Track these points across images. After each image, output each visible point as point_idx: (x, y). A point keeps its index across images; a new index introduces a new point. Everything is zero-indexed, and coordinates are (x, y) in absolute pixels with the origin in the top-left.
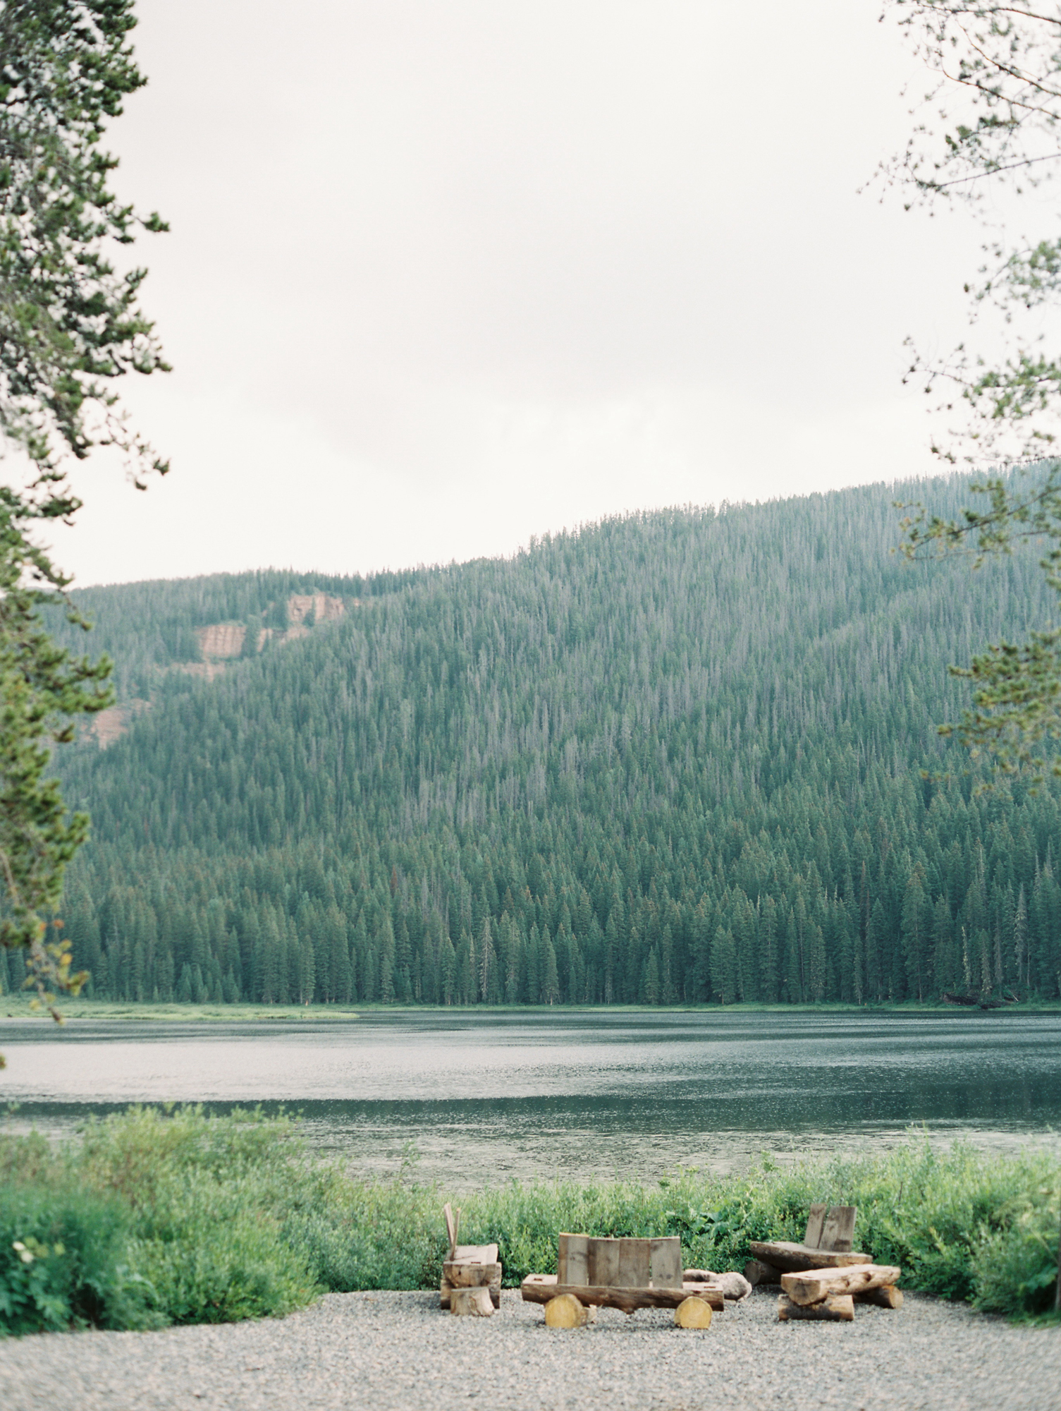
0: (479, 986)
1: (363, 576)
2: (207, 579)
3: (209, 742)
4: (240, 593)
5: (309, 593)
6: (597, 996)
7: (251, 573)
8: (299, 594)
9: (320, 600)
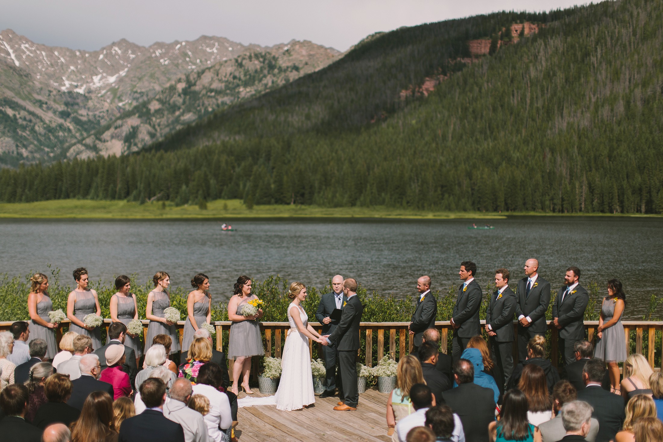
0: (581, 204)
1: (547, 12)
2: (474, 18)
4: (489, 25)
5: (522, 22)
6: (637, 209)
8: (516, 23)
9: (527, 25)
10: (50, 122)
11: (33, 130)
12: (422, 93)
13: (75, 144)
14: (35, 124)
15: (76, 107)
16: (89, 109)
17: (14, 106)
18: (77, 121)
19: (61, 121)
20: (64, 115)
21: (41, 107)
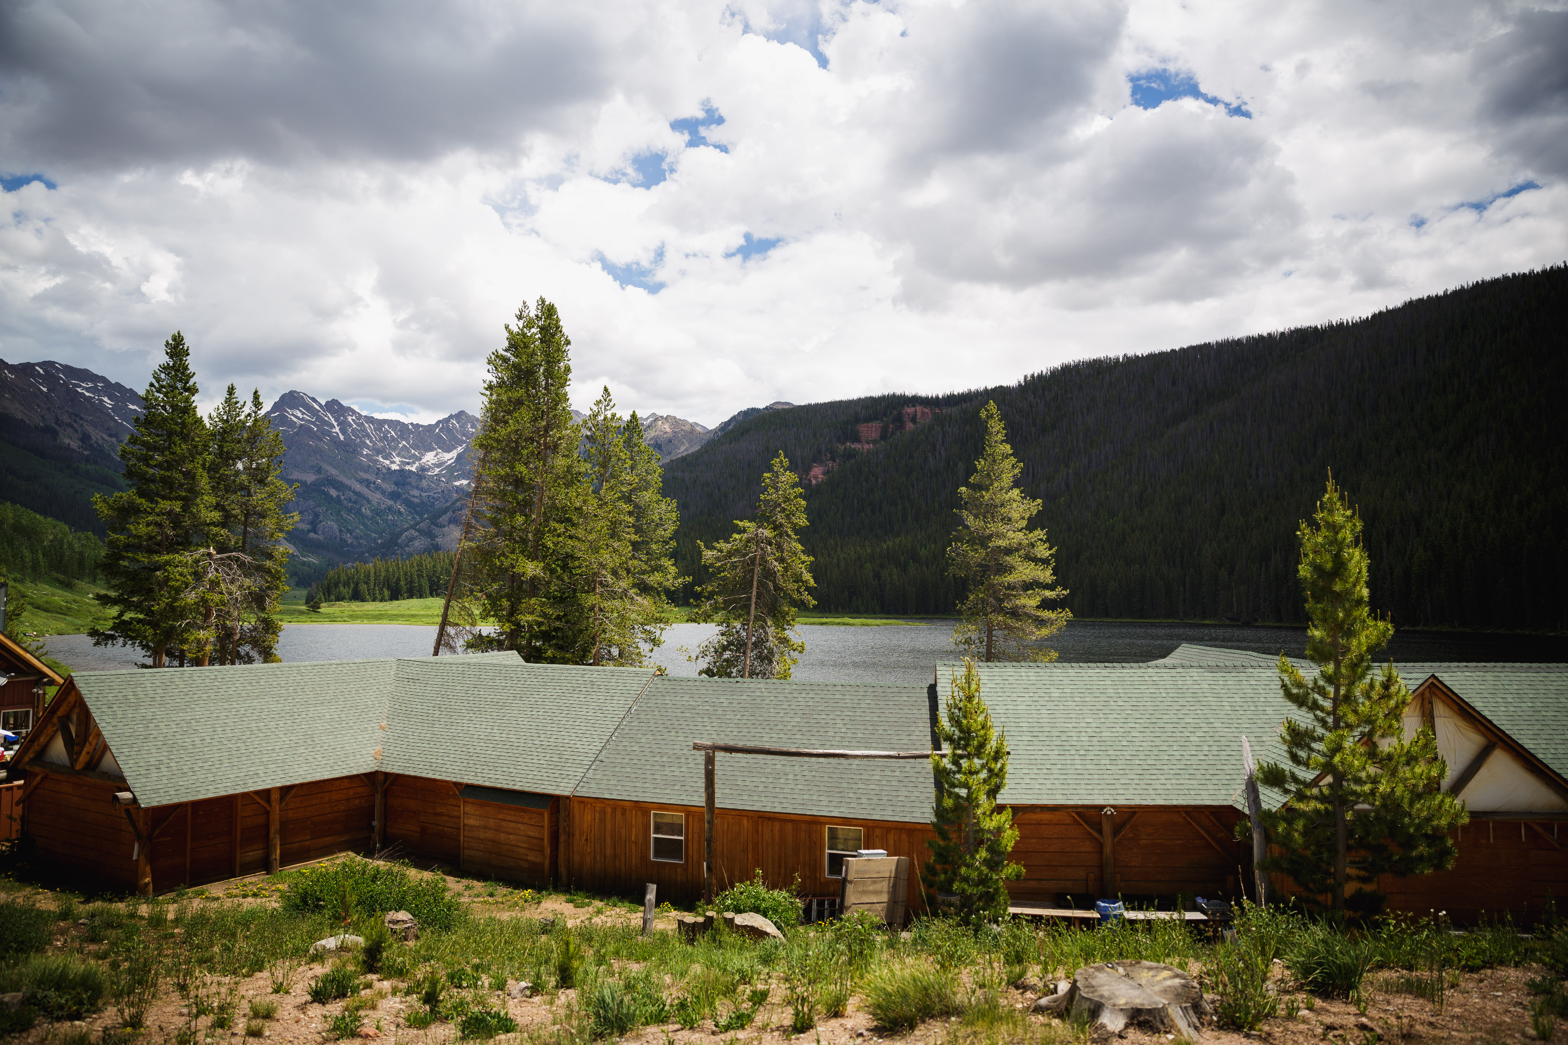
2: (863, 400)
3: (864, 484)
4: (879, 407)
5: (914, 406)
7: (884, 396)
8: (908, 406)
9: (919, 408)
10: (379, 503)
11: (359, 512)
12: (810, 481)
13: (407, 530)
14: (362, 505)
15: (409, 487)
16: (422, 490)
17: (339, 486)
18: (408, 503)
19: (390, 502)
20: (394, 496)
21: (368, 486)
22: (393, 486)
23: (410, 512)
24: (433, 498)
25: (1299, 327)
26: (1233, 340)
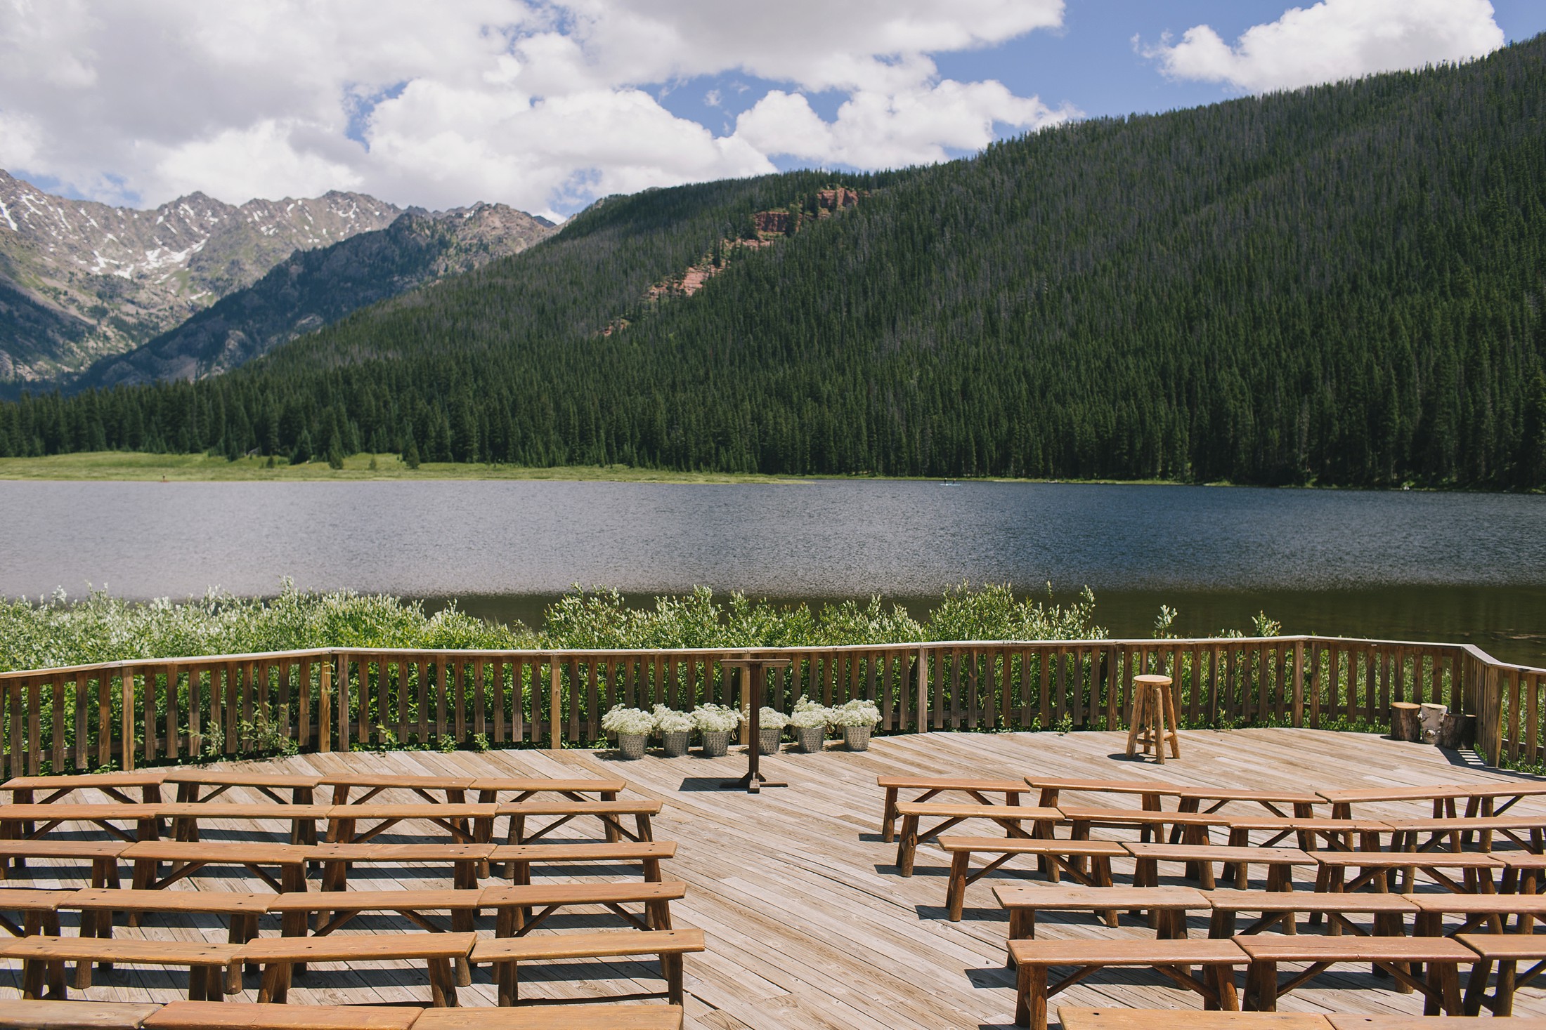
5: (833, 186)
8: (825, 188)
9: (841, 192)
10: (73, 323)
12: (683, 292)
13: (116, 361)
14: (46, 327)
15: (119, 301)
19: (91, 322)
20: (98, 312)
21: (56, 298)
22: (95, 298)
23: (122, 337)
24: (157, 317)
25: (1383, 72)
26: (1287, 93)
